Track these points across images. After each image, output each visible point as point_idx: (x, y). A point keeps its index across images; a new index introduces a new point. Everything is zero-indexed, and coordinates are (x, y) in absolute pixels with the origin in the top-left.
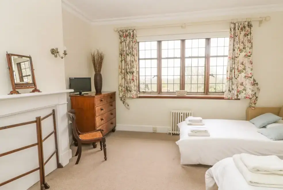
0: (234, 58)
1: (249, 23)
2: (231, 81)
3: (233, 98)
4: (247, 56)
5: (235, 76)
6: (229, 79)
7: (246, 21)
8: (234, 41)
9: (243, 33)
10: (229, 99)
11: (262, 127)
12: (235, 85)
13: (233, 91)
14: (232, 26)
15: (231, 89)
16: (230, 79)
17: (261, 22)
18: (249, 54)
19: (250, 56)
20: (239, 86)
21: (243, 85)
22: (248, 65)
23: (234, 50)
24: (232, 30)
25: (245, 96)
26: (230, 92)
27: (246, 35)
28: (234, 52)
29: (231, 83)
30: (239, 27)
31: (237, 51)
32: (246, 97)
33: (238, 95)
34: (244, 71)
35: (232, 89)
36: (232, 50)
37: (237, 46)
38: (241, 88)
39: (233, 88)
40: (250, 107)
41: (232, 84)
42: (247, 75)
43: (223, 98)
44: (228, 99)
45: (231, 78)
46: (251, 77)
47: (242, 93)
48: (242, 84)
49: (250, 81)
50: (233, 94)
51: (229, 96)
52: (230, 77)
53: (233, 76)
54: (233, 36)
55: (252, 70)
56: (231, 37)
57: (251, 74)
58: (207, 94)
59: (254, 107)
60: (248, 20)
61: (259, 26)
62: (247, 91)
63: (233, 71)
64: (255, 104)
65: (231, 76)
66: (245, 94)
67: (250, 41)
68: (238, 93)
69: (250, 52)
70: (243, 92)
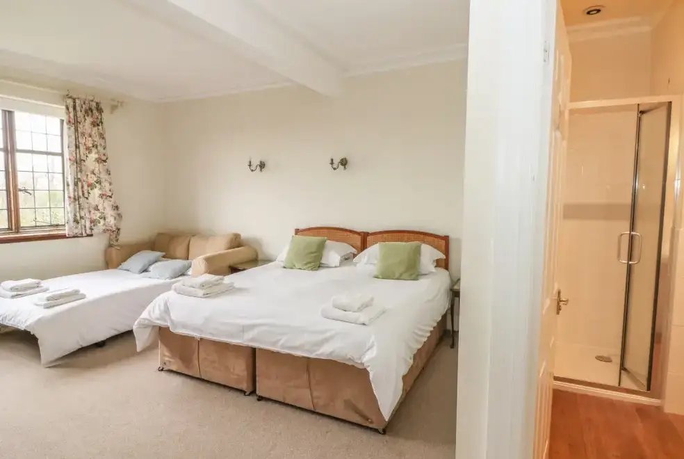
0: (78, 161)
1: (98, 104)
2: (77, 202)
3: (84, 235)
4: (99, 160)
5: (83, 194)
6: (72, 200)
7: (92, 101)
8: (76, 130)
9: (89, 120)
10: (77, 237)
11: (143, 271)
12: (86, 210)
13: (83, 221)
14: (70, 102)
15: (78, 218)
16: (75, 199)
17: (114, 108)
18: (104, 158)
19: (105, 161)
20: (93, 211)
21: (99, 210)
22: (103, 176)
23: (77, 147)
24: (71, 109)
25: (104, 228)
26: (78, 223)
27: (95, 124)
28: (78, 150)
29: (78, 206)
30: (82, 107)
31: (82, 148)
32: (108, 230)
33: (93, 227)
34: (97, 185)
35: (81, 218)
36: (74, 147)
37: (82, 140)
38: (96, 215)
39: (83, 214)
40: (111, 246)
41: (79, 209)
42: (104, 193)
43: (63, 237)
44: (74, 237)
45: (77, 198)
46: (111, 197)
47: (99, 225)
48: (96, 208)
49: (111, 203)
50: (83, 227)
51: (76, 231)
52: (75, 196)
53: (81, 194)
54: (72, 121)
55: (110, 184)
56: (70, 122)
57: (110, 191)
58: (18, 232)
59: (117, 246)
60: (96, 100)
61: (112, 113)
62: (107, 220)
63: (80, 184)
64: (117, 240)
65: (76, 193)
66: (104, 224)
67: (102, 136)
68: (92, 224)
69: (104, 155)
70: (99, 223)
